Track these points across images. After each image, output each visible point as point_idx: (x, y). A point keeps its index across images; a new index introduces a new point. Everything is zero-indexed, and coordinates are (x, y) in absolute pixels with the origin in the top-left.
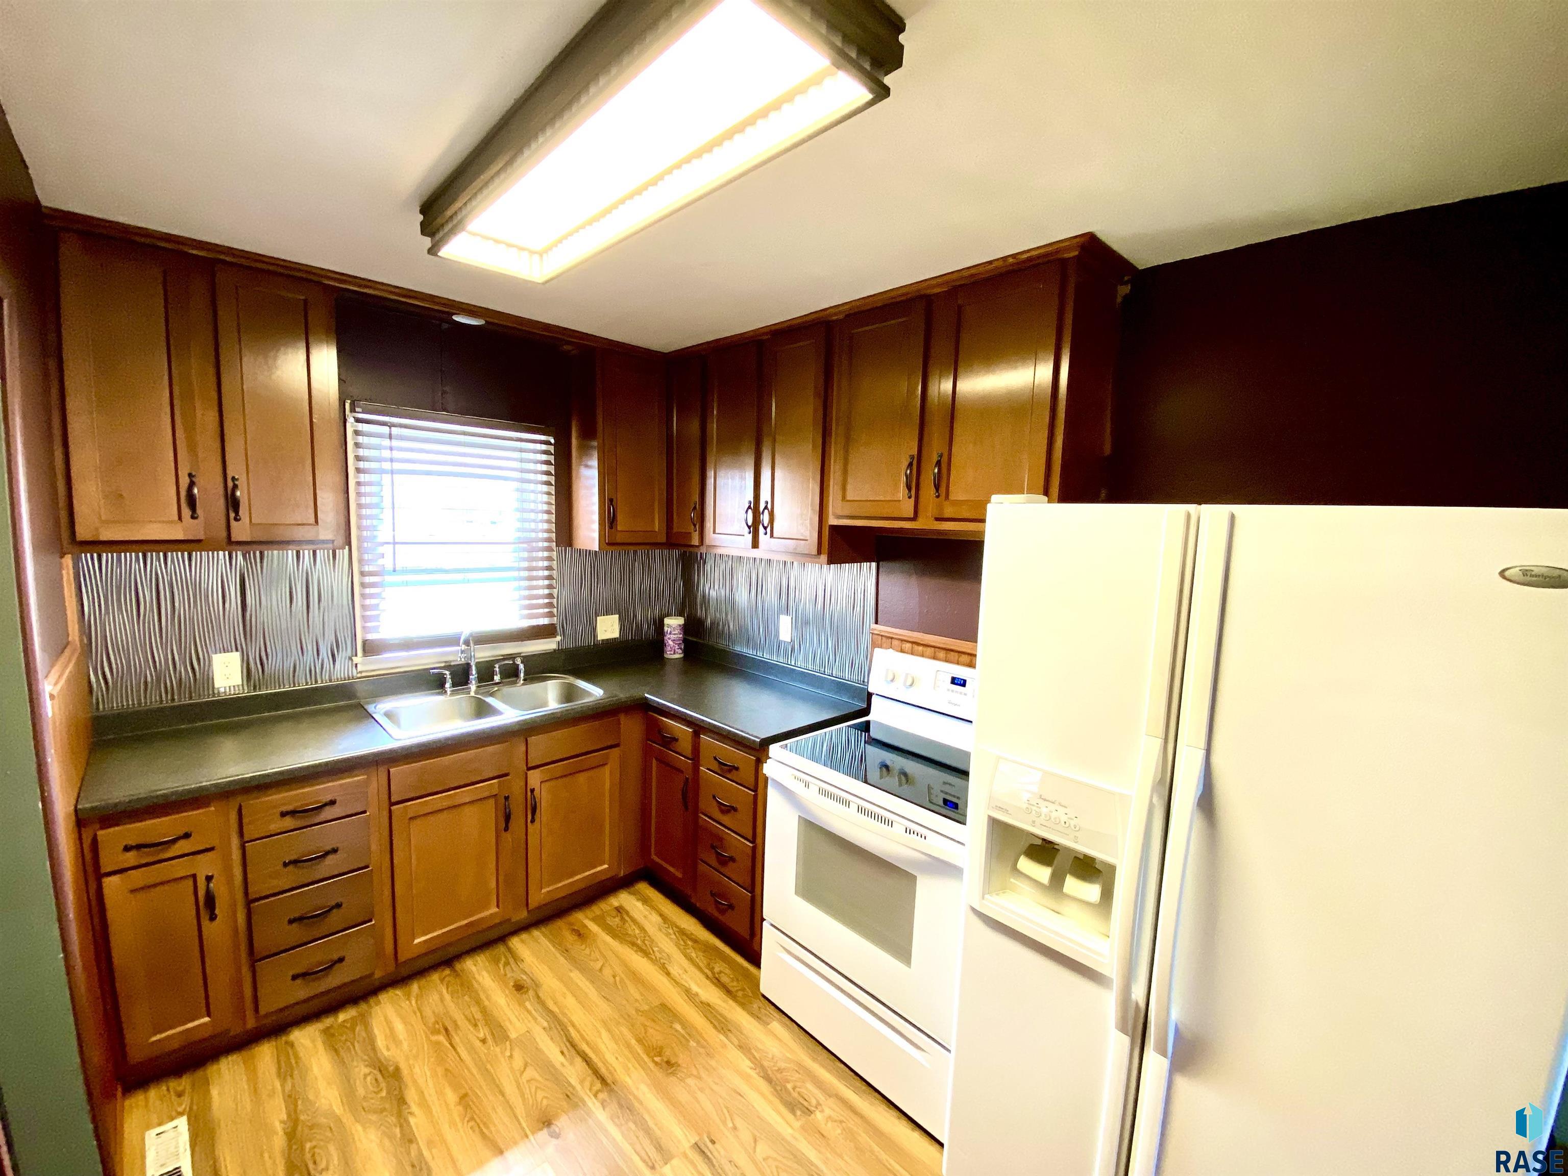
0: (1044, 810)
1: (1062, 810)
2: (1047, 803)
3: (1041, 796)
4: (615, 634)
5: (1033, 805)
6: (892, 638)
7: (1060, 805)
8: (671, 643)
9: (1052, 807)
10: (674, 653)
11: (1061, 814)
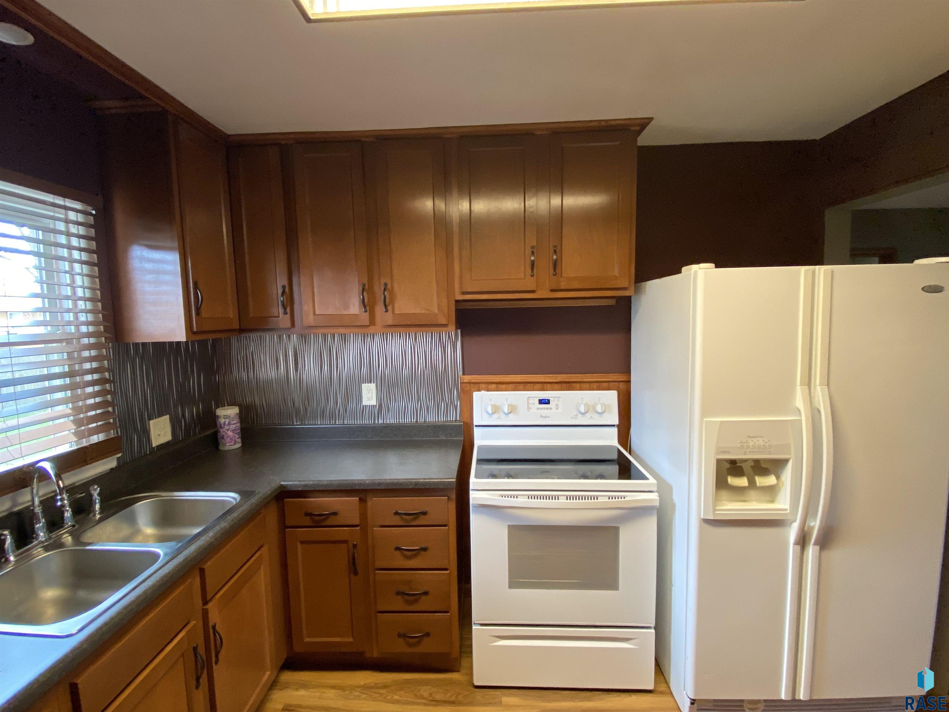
0: (751, 443)
1: (761, 439)
2: (752, 439)
3: (749, 436)
4: (168, 437)
5: (745, 443)
6: (478, 383)
7: (760, 437)
8: (230, 433)
9: (755, 440)
10: (235, 444)
11: (760, 442)
